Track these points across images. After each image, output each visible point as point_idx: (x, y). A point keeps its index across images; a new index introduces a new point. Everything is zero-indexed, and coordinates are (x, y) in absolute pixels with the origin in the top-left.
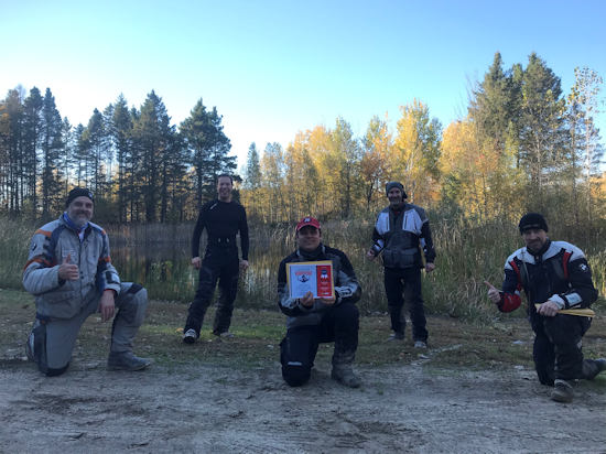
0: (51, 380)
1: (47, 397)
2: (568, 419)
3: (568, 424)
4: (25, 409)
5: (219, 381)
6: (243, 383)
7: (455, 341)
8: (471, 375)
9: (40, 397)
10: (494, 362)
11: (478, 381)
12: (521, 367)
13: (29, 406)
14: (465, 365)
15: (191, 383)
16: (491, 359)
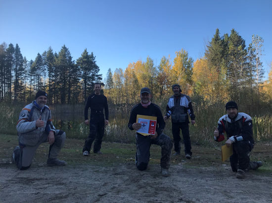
0: (23, 171)
1: (22, 178)
2: (243, 185)
3: (243, 187)
4: (13, 183)
5: (96, 171)
6: (106, 172)
7: (197, 154)
8: (204, 168)
9: (19, 178)
10: (214, 163)
11: (206, 170)
12: (225, 165)
13: (14, 182)
14: (201, 164)
15: (84, 172)
16: (213, 162)
